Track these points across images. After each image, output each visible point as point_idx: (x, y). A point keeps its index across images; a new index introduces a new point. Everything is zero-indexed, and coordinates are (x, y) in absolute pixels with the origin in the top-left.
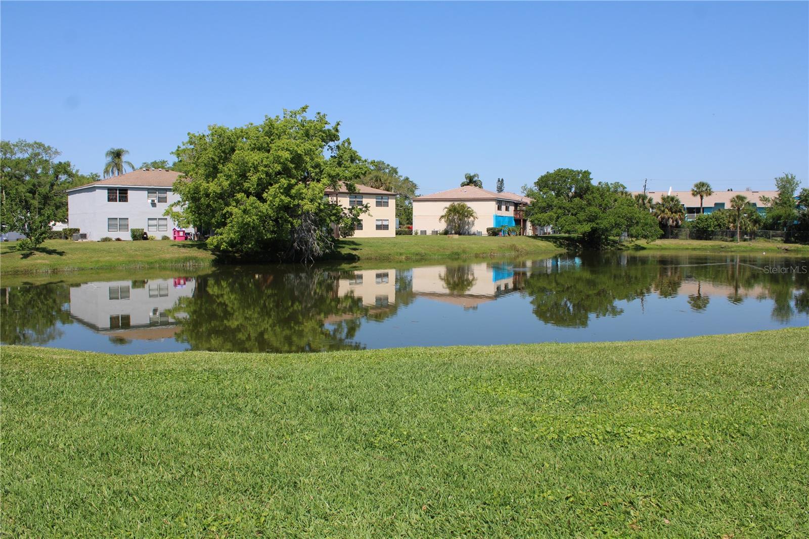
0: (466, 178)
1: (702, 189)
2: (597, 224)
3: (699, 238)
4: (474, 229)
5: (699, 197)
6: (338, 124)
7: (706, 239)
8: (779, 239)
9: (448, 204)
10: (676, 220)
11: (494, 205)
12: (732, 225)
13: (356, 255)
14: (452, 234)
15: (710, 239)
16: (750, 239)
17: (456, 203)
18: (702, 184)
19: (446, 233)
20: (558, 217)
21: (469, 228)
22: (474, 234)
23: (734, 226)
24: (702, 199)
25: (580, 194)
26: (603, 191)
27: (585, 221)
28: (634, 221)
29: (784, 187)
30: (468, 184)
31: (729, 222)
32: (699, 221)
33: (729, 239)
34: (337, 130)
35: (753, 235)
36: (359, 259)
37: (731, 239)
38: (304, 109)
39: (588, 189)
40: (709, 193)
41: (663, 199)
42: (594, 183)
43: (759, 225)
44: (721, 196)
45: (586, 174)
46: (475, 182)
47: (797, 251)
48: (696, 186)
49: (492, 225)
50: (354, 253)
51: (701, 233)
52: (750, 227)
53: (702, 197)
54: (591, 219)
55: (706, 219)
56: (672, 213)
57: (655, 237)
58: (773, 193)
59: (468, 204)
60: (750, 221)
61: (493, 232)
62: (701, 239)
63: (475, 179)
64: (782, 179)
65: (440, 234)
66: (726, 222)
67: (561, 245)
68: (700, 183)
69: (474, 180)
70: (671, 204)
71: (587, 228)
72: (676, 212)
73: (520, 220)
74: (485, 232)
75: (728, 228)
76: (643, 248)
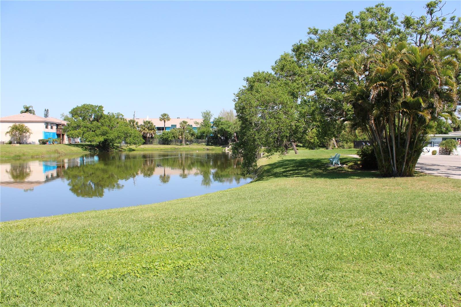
0: (24, 108)
1: (165, 117)
2: (107, 137)
3: (164, 144)
4: (29, 141)
5: (163, 121)
7: (167, 144)
8: (204, 144)
9: (12, 125)
10: (151, 134)
11: (43, 125)
12: (180, 136)
14: (15, 143)
15: (170, 144)
16: (190, 144)
17: (17, 124)
18: (165, 115)
19: (10, 143)
20: (84, 133)
21: (26, 140)
22: (30, 143)
23: (181, 137)
24: (165, 123)
25: (97, 119)
26: (110, 118)
27: (100, 135)
28: (129, 135)
29: (206, 117)
30: (25, 112)
31: (179, 135)
32: (164, 135)
33: (179, 144)
35: (191, 142)
37: (180, 144)
39: (101, 116)
40: (169, 119)
41: (144, 122)
42: (105, 113)
43: (194, 136)
44: (175, 121)
45: (101, 108)
46: (30, 110)
47: (212, 150)
48: (162, 115)
49: (42, 137)
51: (165, 141)
52: (190, 138)
53: (165, 121)
54: (103, 134)
55: (167, 134)
56: (149, 130)
57: (140, 144)
58: (200, 120)
59: (26, 125)
60: (189, 134)
61: (43, 142)
62: (165, 145)
63: (31, 109)
64: (204, 113)
65: (6, 144)
66: (178, 135)
67: (86, 149)
68: (164, 114)
69: (29, 109)
70: (148, 125)
71: (101, 139)
72: (151, 130)
73: (60, 135)
74: (37, 142)
75: (179, 138)
76: (134, 150)
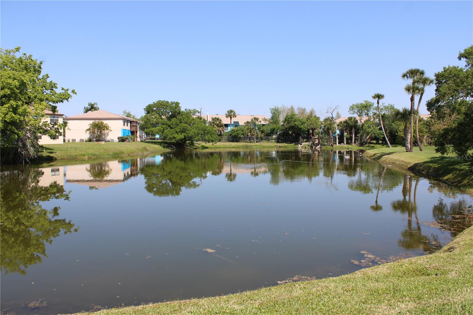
0: (89, 105)
1: (231, 114)
2: (187, 134)
3: (233, 141)
4: (108, 138)
5: (229, 118)
6: (41, 63)
7: (237, 142)
8: (273, 141)
9: (91, 122)
10: (220, 132)
11: (121, 122)
12: (249, 133)
13: (53, 157)
14: (94, 141)
15: (239, 142)
16: (260, 141)
17: (96, 121)
18: (231, 111)
19: (90, 140)
20: (164, 130)
21: (105, 137)
22: (109, 141)
23: (251, 135)
24: (231, 120)
25: (173, 116)
26: (188, 114)
27: (180, 132)
28: (206, 132)
29: (274, 113)
30: (90, 110)
31: (248, 132)
32: (233, 132)
33: (249, 141)
34: (40, 68)
35: (262, 139)
36: (56, 159)
37: (250, 141)
38: (18, 49)
39: (179, 113)
40: (235, 116)
41: (213, 119)
42: (183, 109)
43: (264, 133)
44: (242, 119)
45: (177, 104)
46: (95, 108)
47: (285, 147)
48: (228, 112)
49: (121, 135)
50: (52, 155)
51: (234, 138)
52: (260, 134)
53: (231, 118)
54: (183, 131)
55: (237, 131)
56: (218, 127)
57: (216, 141)
58: (269, 116)
59: (105, 122)
60: (259, 131)
61: (122, 140)
62: (234, 142)
63: (95, 106)
64: (273, 109)
65: (86, 141)
66: (247, 132)
67: (167, 147)
68: (230, 110)
69: (94, 107)
70: (216, 122)
71: (181, 136)
72: (220, 127)
73: (134, 132)
74: (116, 140)
75: (248, 135)
76: (207, 148)
